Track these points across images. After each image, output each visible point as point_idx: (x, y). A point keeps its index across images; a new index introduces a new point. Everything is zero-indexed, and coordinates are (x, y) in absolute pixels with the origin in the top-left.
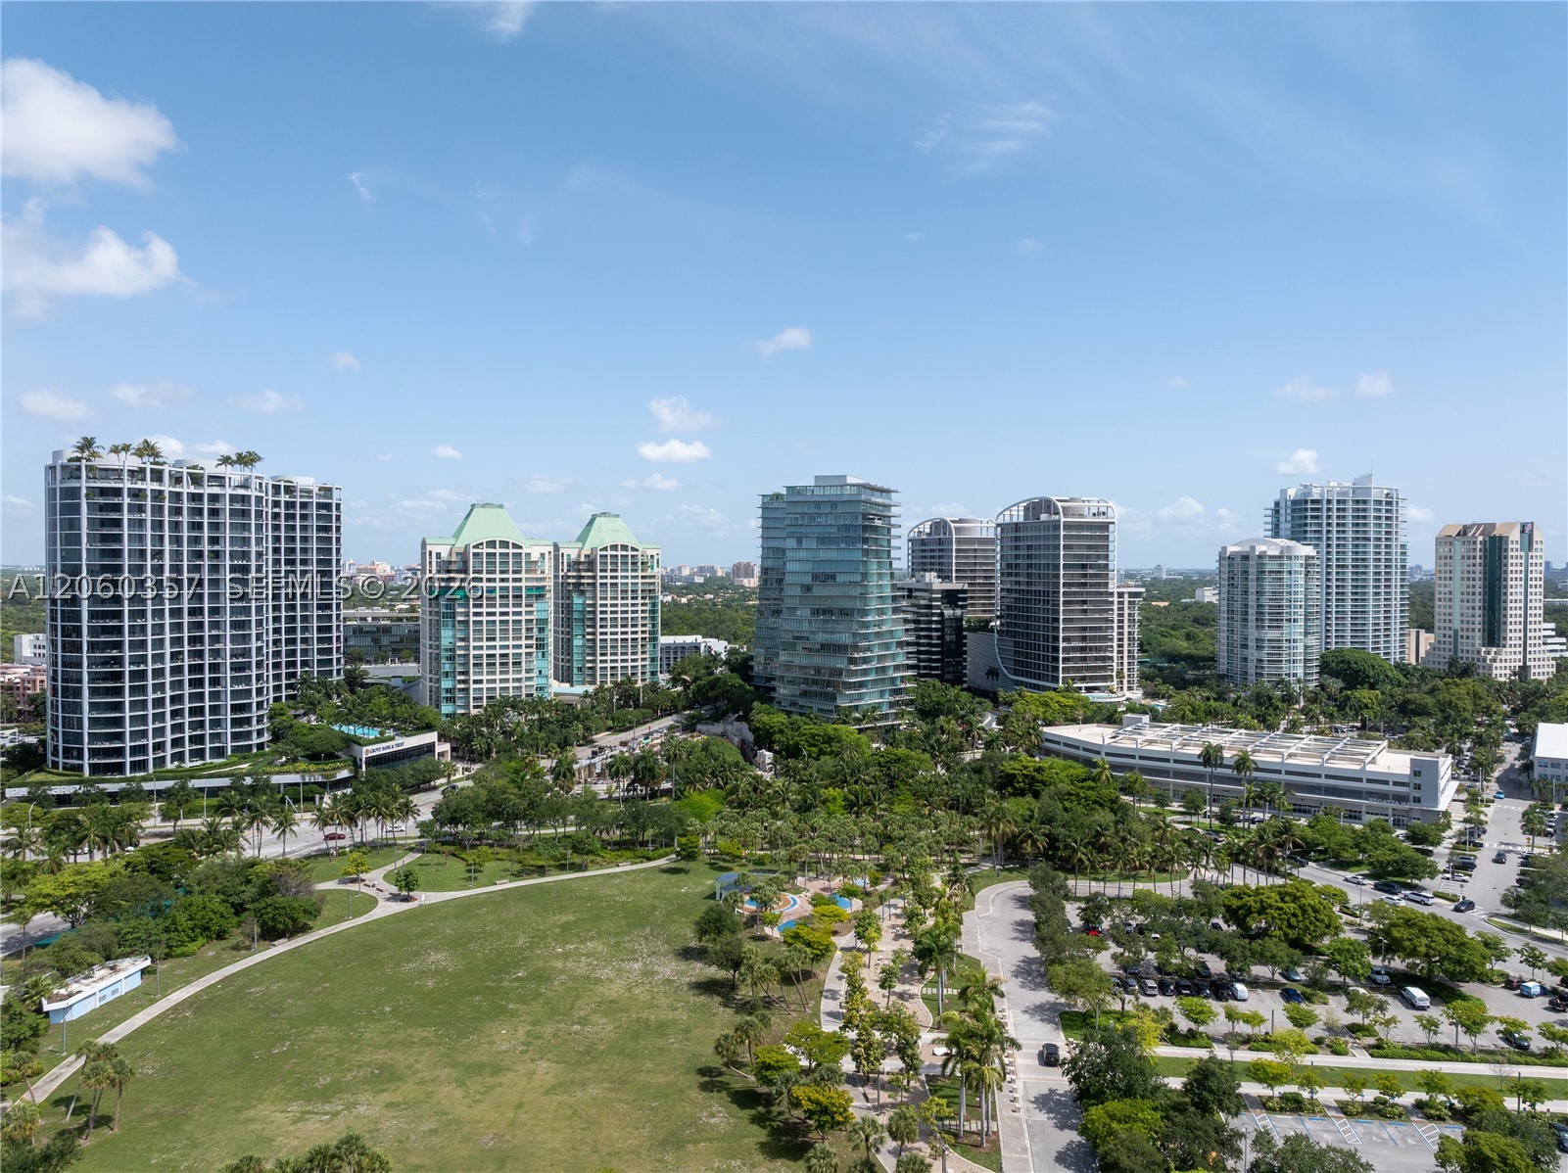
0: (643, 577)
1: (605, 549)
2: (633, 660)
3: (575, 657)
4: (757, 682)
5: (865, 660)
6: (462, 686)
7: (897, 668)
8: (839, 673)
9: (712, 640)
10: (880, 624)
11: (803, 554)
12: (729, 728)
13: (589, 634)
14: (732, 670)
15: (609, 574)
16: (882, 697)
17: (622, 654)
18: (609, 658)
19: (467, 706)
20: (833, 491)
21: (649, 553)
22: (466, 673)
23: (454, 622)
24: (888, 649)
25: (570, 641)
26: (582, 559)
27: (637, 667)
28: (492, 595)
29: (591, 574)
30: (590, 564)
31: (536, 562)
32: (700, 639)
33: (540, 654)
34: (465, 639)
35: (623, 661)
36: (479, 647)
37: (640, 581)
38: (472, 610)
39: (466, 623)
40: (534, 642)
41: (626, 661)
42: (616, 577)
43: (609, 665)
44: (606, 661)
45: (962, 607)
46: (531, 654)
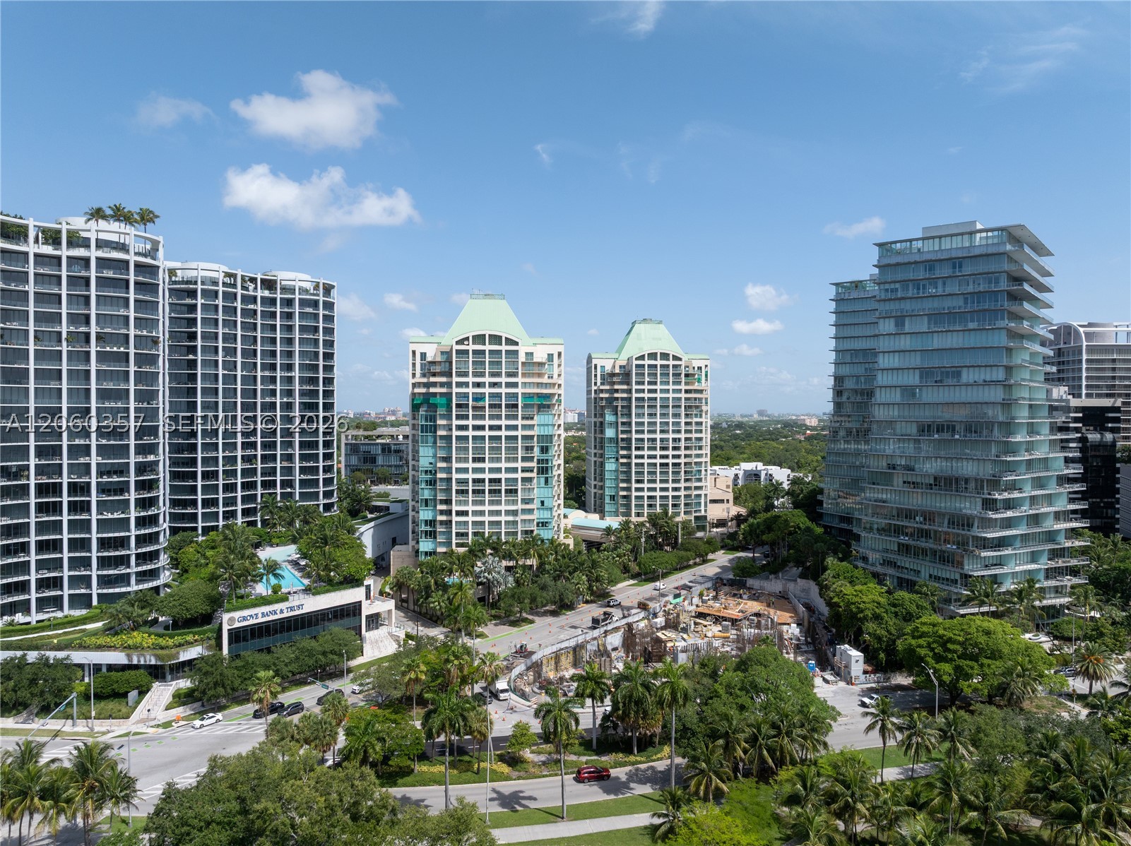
0: (687, 391)
1: (642, 357)
2: (675, 489)
3: (608, 484)
4: (827, 521)
5: (1009, 505)
6: (444, 518)
7: (1058, 516)
8: (967, 522)
9: (773, 467)
10: (1030, 447)
11: (905, 343)
12: (791, 586)
13: (623, 457)
14: (796, 505)
15: (646, 387)
16: (1033, 561)
17: (662, 481)
18: (646, 485)
19: (449, 544)
20: (957, 243)
21: (696, 364)
22: (448, 502)
23: (435, 437)
24: (1042, 487)
25: (602, 465)
26: (617, 370)
27: (679, 497)
28: (480, 404)
29: (625, 387)
30: (626, 376)
31: (541, 364)
32: (760, 466)
33: (543, 480)
34: (448, 459)
35: (662, 489)
36: (464, 470)
37: (683, 395)
38: (455, 422)
39: (448, 438)
40: (534, 464)
41: (666, 489)
42: (655, 391)
43: (646, 494)
44: (642, 489)
45: (1113, 430)
46: (530, 480)
